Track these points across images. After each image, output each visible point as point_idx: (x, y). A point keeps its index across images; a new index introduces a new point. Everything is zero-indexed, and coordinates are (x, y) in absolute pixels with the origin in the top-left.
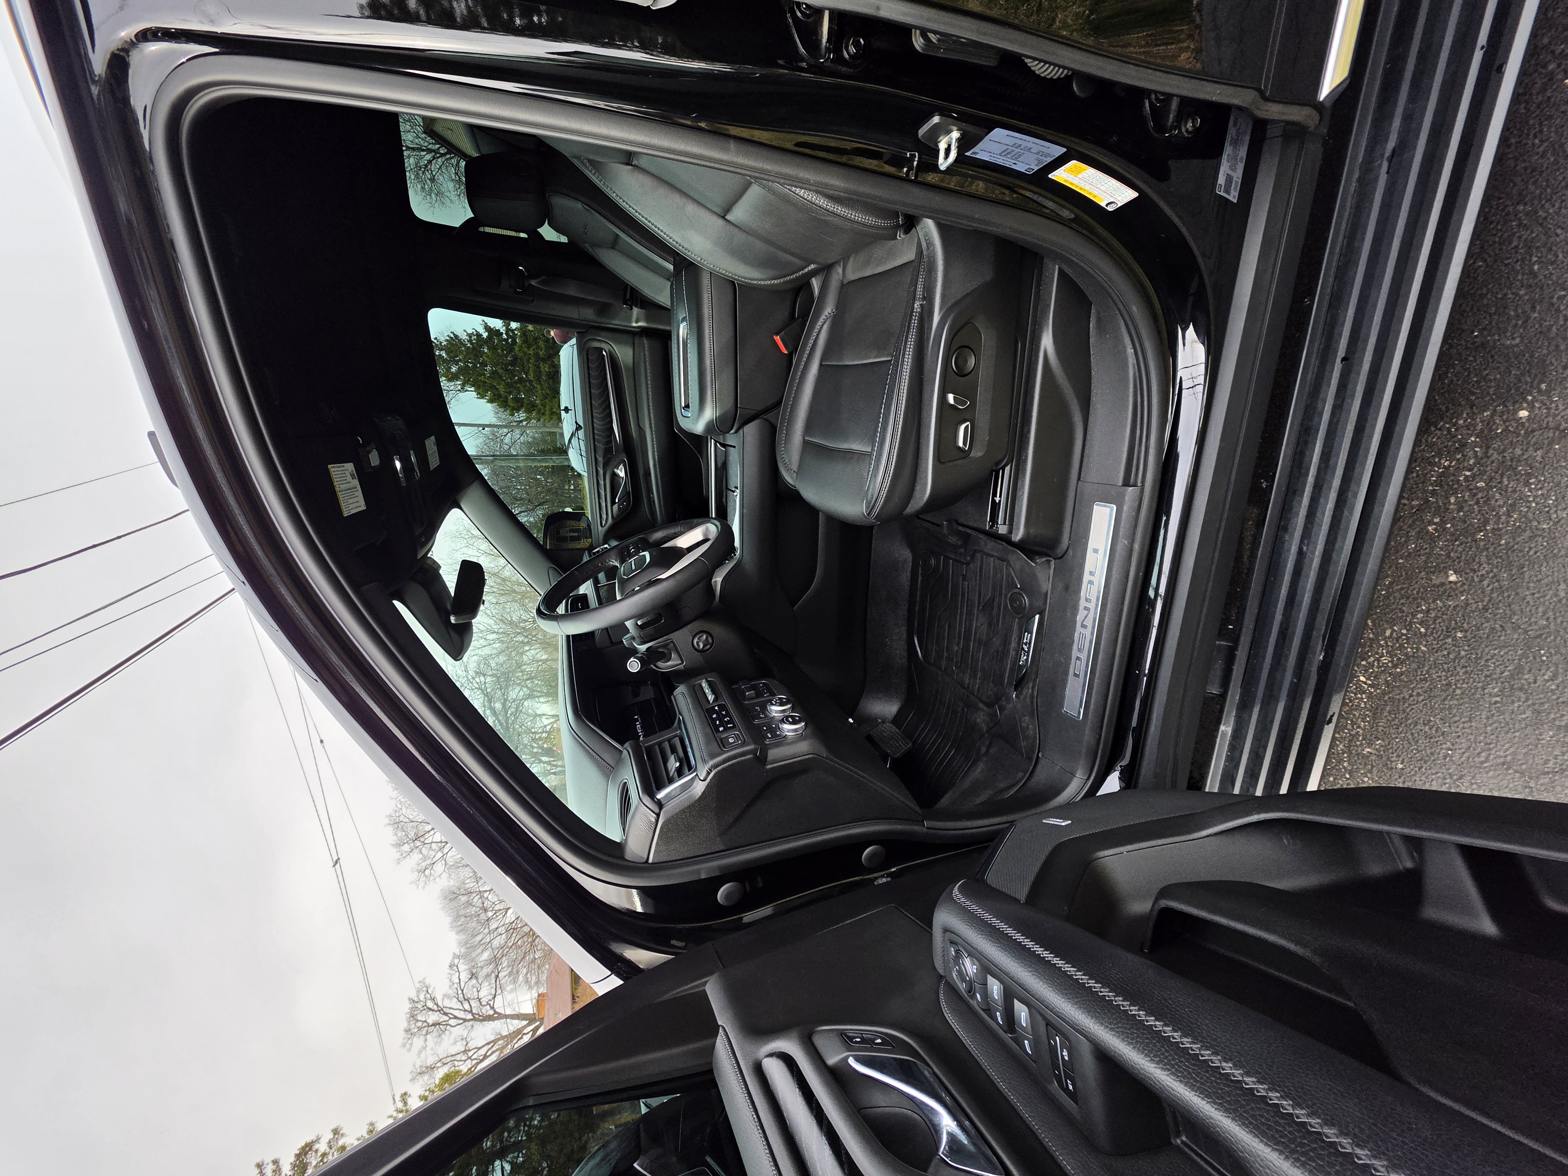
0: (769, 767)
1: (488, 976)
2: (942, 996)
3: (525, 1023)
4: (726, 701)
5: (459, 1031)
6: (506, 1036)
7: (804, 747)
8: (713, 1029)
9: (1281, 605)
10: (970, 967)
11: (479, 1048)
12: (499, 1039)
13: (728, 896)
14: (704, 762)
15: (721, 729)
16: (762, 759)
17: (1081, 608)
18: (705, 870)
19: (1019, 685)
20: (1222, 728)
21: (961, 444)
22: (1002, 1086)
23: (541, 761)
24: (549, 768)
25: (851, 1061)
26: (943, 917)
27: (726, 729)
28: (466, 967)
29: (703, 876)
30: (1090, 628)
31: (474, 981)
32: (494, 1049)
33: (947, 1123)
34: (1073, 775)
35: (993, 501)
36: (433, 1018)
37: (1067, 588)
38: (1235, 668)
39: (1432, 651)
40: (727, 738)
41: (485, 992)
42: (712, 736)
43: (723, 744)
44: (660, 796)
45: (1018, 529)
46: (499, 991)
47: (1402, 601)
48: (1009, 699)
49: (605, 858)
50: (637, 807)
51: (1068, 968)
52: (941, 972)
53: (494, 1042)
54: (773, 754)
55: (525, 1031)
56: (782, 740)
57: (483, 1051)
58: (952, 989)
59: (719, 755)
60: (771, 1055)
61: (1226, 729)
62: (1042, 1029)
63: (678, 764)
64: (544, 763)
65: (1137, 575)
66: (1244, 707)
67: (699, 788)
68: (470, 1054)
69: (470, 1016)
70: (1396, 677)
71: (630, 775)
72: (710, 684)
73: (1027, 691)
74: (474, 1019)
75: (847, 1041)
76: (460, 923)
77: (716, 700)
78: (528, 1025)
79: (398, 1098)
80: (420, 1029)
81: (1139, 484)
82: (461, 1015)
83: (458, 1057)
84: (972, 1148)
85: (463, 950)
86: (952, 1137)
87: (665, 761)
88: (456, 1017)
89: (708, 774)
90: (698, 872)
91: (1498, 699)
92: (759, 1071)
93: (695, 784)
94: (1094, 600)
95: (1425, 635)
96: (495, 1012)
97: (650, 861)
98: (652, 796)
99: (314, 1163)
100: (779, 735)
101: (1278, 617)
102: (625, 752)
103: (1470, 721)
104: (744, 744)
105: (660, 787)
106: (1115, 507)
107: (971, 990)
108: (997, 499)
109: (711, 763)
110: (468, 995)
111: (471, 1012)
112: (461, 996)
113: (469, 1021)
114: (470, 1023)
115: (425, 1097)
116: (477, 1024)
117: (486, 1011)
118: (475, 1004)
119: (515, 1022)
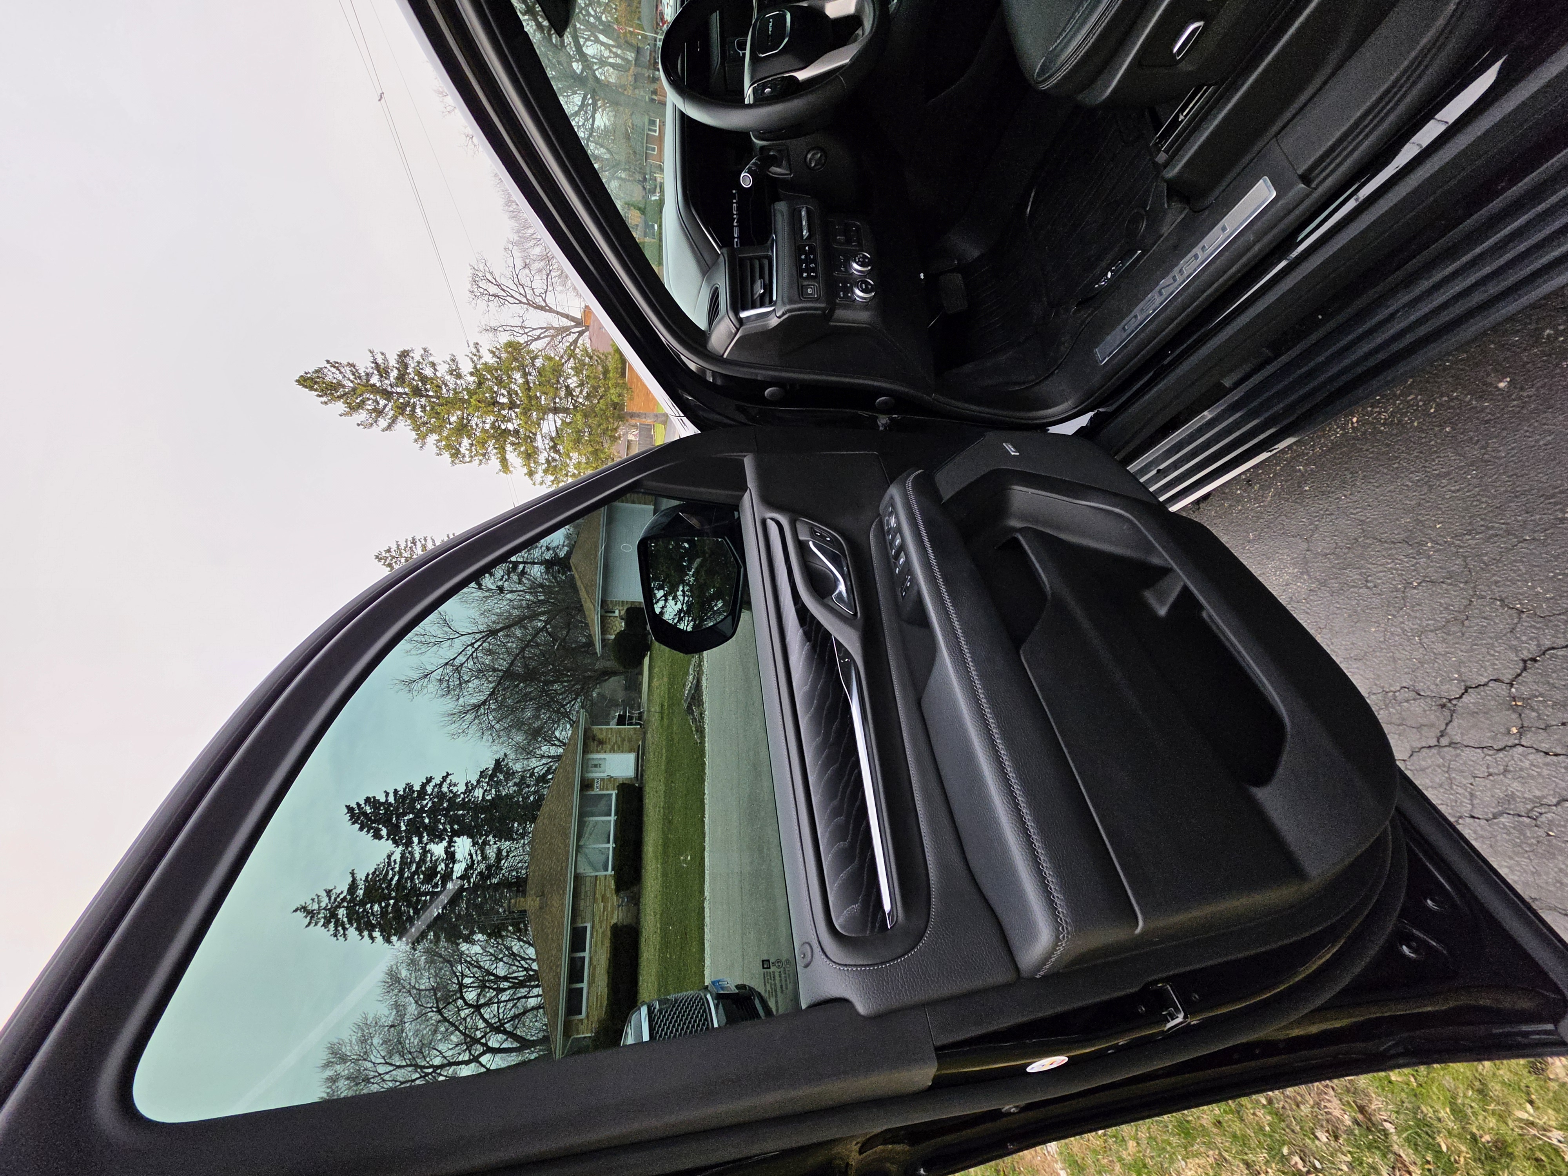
0: (832, 324)
1: (540, 271)
2: (873, 526)
3: (573, 324)
4: (817, 243)
5: (518, 309)
6: (556, 328)
7: (864, 316)
8: (745, 488)
9: (1335, 348)
10: (893, 522)
11: (534, 329)
12: (550, 328)
13: (772, 394)
14: (784, 304)
15: (805, 275)
16: (828, 315)
17: (1171, 275)
18: (761, 375)
19: (1083, 304)
20: (1206, 413)
21: (1175, 50)
22: (877, 578)
23: (597, 41)
24: (606, 53)
25: (811, 543)
26: (894, 491)
27: (809, 277)
28: (520, 255)
29: (759, 378)
30: (1163, 298)
31: (527, 271)
32: (546, 334)
33: (842, 587)
34: (1067, 400)
35: (1177, 116)
36: (493, 290)
37: (1175, 247)
38: (1255, 377)
39: (1420, 429)
40: (808, 286)
41: (539, 284)
42: (795, 280)
43: (801, 291)
44: (743, 315)
45: (1175, 167)
46: (550, 288)
47: (1450, 380)
48: (1067, 310)
49: (690, 342)
50: (723, 318)
51: (932, 556)
52: (881, 512)
53: (547, 329)
54: (840, 313)
55: (573, 330)
56: (851, 303)
57: (538, 332)
58: (881, 524)
59: (795, 302)
60: (772, 519)
61: (1207, 415)
62: (906, 570)
63: (762, 291)
64: (602, 44)
65: (1234, 274)
66: (1233, 408)
67: (774, 322)
68: (526, 330)
69: (524, 300)
70: (1376, 431)
71: (722, 282)
72: (808, 212)
73: (1084, 314)
74: (528, 304)
75: (813, 533)
76: (511, 209)
77: (809, 237)
78: (575, 326)
79: (472, 345)
80: (482, 294)
81: (1313, 185)
82: (517, 296)
83: (516, 329)
84: (846, 599)
85: (516, 238)
86: (840, 593)
87: (753, 282)
88: (512, 296)
89: (783, 314)
90: (757, 375)
91: (1410, 484)
92: (764, 522)
93: (771, 316)
94: (1186, 274)
95: (1430, 415)
96: (547, 305)
97: (725, 356)
98: (736, 314)
99: (413, 365)
100: (850, 297)
101: (1321, 359)
102: (722, 257)
103: (1377, 487)
104: (817, 300)
105: (744, 309)
106: (1274, 194)
107: (889, 532)
108: (1181, 118)
109: (788, 307)
110: (523, 281)
111: (526, 297)
112: (516, 280)
113: (524, 303)
114: (526, 306)
115: (493, 353)
116: (531, 309)
117: (539, 301)
118: (529, 291)
119: (565, 320)
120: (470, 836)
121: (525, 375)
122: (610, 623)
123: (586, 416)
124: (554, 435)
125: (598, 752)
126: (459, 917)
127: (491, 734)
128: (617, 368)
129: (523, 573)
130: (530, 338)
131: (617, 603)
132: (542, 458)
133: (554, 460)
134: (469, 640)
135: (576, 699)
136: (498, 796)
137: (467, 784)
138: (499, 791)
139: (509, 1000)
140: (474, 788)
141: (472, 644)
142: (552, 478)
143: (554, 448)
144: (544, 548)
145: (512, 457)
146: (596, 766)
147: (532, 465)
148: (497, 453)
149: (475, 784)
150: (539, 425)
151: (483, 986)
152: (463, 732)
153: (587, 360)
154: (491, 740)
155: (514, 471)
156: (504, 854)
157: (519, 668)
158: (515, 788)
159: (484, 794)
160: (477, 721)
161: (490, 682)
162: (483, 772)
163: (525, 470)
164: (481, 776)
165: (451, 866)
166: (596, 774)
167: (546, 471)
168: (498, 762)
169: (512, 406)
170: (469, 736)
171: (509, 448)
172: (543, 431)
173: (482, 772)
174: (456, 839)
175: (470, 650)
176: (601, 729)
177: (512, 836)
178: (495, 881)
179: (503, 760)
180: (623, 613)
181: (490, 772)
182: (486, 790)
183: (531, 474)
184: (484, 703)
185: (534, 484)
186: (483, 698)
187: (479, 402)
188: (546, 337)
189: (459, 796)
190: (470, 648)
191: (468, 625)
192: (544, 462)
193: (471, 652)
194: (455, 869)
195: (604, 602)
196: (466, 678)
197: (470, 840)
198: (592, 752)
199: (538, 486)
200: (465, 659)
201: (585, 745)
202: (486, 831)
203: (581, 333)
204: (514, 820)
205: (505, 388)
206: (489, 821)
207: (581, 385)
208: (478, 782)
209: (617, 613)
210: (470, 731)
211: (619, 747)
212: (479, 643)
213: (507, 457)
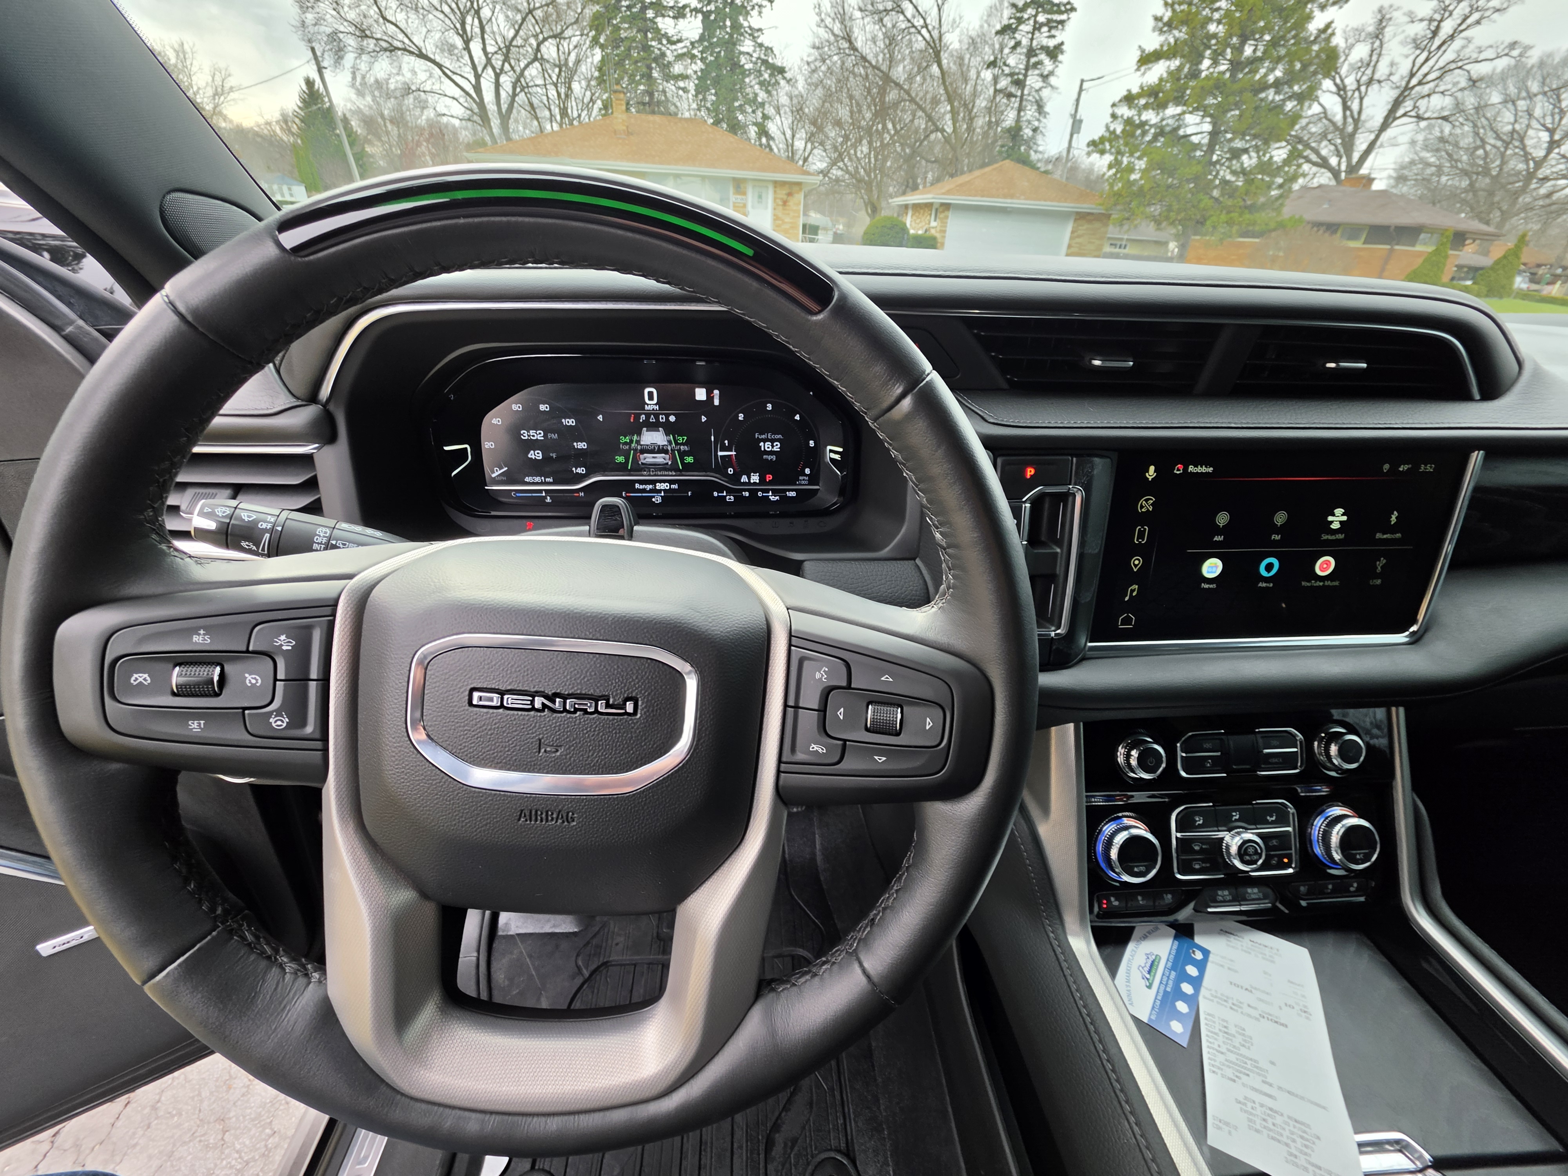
11: (1361, 99)
12: (1356, 126)
36: (1447, 27)
46: (1423, 123)
53: (1357, 121)
57: (1355, 106)
74: (1406, 88)
82: (1425, 69)
88: (1427, 60)
96: (1395, 119)
110: (1448, 78)
111: (1420, 83)
112: (1453, 66)
113: (1408, 82)
114: (1404, 84)
115: (1324, 30)
116: (1394, 94)
117: (1408, 105)
118: (1426, 89)
119: (1364, 147)
120: (702, 38)
121: (1277, 85)
122: (923, 214)
123: (1196, 179)
124: (1181, 132)
125: (775, 199)
126: (617, 28)
127: (816, 60)
128: (1254, 223)
129: (1010, 95)
130: (1350, 94)
131: (944, 224)
132: (1150, 116)
133: (1144, 133)
134: (932, 21)
135: (847, 172)
136: (745, 73)
137: (760, 30)
138: (750, 74)
139: (548, 98)
140: (754, 38)
141: (926, 26)
142: (1119, 131)
143: (1161, 132)
144: (1036, 123)
145: (1159, 70)
146: (760, 197)
147: (1143, 101)
148: (1169, 44)
149: (759, 41)
150: (1197, 109)
151: (561, 66)
152: (822, 20)
153: (1280, 180)
154: (810, 60)
155: (1139, 73)
156: (681, 84)
157: (892, 95)
158: (751, 96)
159: (748, 53)
160: (832, 38)
161: (876, 56)
162: (772, 51)
163: (1135, 90)
164: (767, 48)
165: (671, 14)
166: (750, 197)
167: (1129, 122)
168: (782, 71)
169: (1236, 65)
170: (815, 29)
171: (1175, 63)
172: (1187, 116)
173: (771, 49)
174: (700, 16)
175: (919, 22)
176: (799, 204)
177: (700, 93)
178: (655, 74)
179: (784, 78)
180: (933, 231)
181: (770, 61)
182: (751, 56)
183: (1129, 99)
184: (855, 49)
185: (1114, 105)
186: (859, 44)
187: (1251, 10)
188: (1345, 117)
189: (746, 20)
190: (921, 22)
191: (951, 19)
192: (1144, 117)
193: (916, 24)
194: (667, 19)
195: (946, 206)
196: (887, 20)
197: (697, 38)
198: (775, 192)
199: (1110, 111)
200: (909, 16)
201: (783, 184)
202: (706, 58)
203: (1336, 173)
204: (716, 94)
205: (1264, 53)
206: (717, 64)
207: (1244, 172)
208: (761, 45)
209: (933, 224)
210: (822, 32)
211: (778, 226)
212: (927, 36)
213: (1162, 62)
